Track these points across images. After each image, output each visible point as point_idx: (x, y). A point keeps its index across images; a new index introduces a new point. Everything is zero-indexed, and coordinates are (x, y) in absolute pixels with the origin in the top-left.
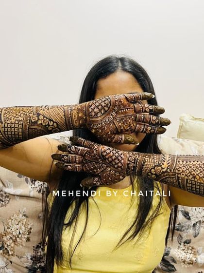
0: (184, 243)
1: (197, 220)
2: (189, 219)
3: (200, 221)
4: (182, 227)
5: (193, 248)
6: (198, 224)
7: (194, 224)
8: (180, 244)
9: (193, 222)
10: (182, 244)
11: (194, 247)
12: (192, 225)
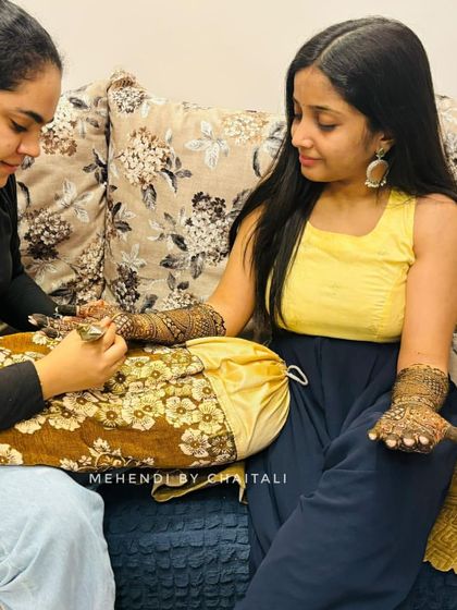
0: (179, 287)
1: (198, 252)
2: (184, 248)
3: (204, 252)
4: (174, 261)
5: (192, 296)
6: (200, 258)
7: (193, 257)
8: (173, 290)
9: (192, 254)
10: (176, 290)
11: (195, 294)
12: (190, 258)
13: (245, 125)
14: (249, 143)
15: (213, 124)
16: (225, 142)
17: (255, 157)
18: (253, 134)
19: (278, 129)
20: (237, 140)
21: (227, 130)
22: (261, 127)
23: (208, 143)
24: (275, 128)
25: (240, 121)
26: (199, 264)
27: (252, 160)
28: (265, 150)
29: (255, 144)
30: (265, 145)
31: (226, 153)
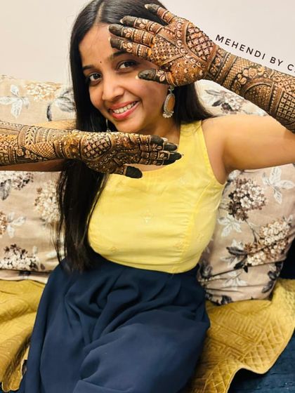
13: (43, 88)
14: (44, 100)
15: (20, 87)
16: (27, 99)
17: (48, 110)
18: (48, 94)
19: (68, 92)
20: (36, 98)
21: (29, 91)
22: (55, 91)
23: (14, 99)
24: (65, 91)
25: (40, 86)
26: (6, 189)
27: (46, 112)
28: (57, 105)
29: (49, 101)
30: (56, 102)
31: (27, 106)
